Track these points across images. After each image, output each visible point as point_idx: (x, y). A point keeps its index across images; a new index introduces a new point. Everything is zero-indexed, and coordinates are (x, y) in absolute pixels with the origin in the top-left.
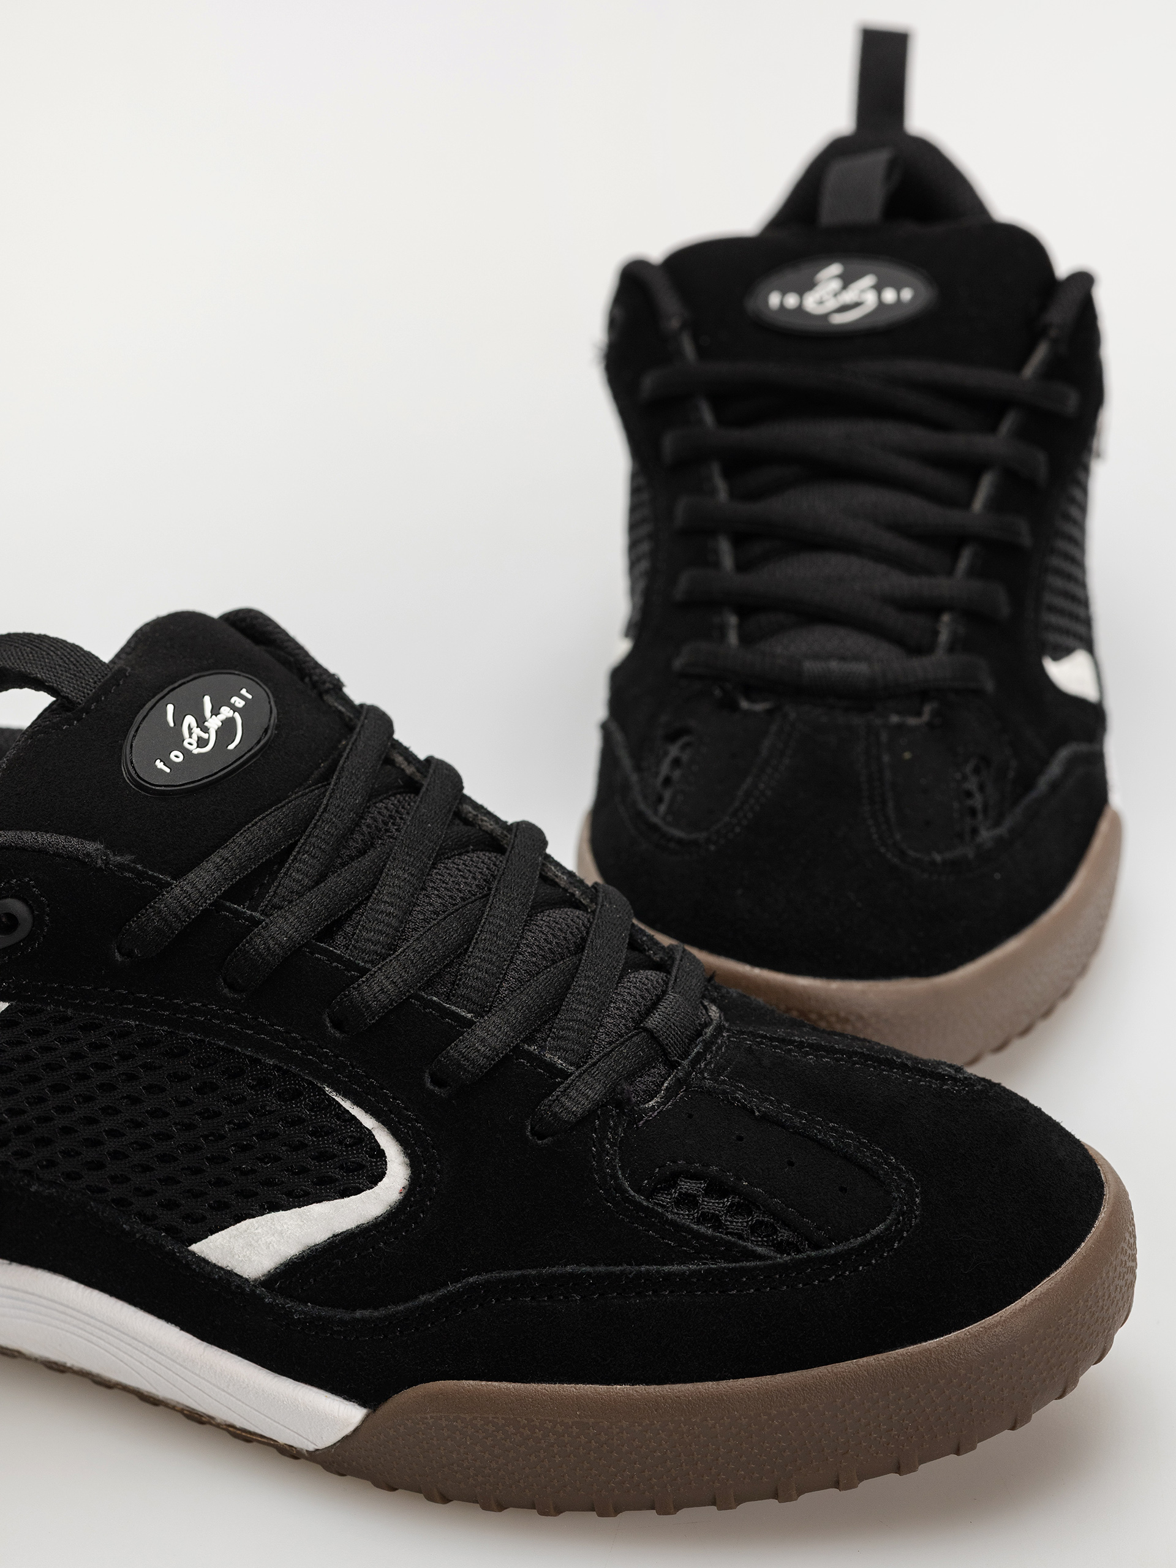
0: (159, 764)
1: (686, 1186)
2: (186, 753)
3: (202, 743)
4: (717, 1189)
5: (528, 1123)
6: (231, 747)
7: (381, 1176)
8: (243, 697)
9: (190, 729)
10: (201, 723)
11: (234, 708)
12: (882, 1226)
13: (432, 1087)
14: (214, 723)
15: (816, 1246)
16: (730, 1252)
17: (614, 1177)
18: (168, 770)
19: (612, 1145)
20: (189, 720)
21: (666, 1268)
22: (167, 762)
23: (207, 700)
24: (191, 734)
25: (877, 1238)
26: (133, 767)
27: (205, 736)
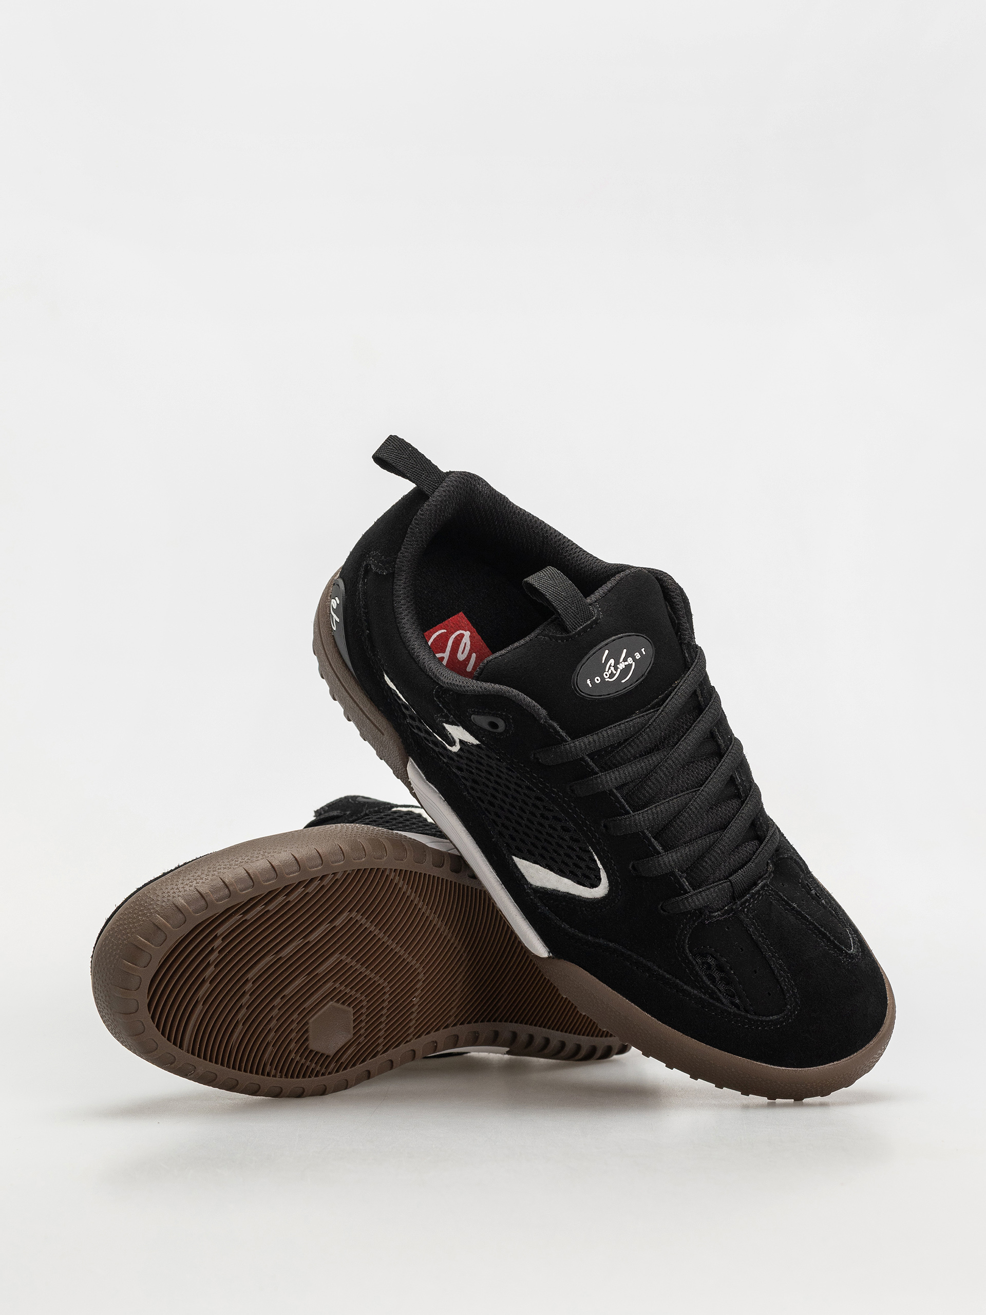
0: (588, 682)
1: (710, 960)
2: (603, 679)
3: (612, 675)
4: (720, 968)
5: (661, 903)
6: (623, 681)
7: (596, 886)
8: (641, 653)
9: (610, 666)
10: (617, 662)
11: (634, 659)
12: (775, 1017)
13: (631, 869)
14: (622, 666)
15: (747, 1011)
16: (712, 995)
17: (684, 941)
18: (591, 686)
19: (690, 928)
20: (612, 661)
21: (685, 987)
22: (592, 681)
23: (625, 651)
24: (609, 669)
25: (771, 1021)
26: (577, 679)
27: (615, 672)
